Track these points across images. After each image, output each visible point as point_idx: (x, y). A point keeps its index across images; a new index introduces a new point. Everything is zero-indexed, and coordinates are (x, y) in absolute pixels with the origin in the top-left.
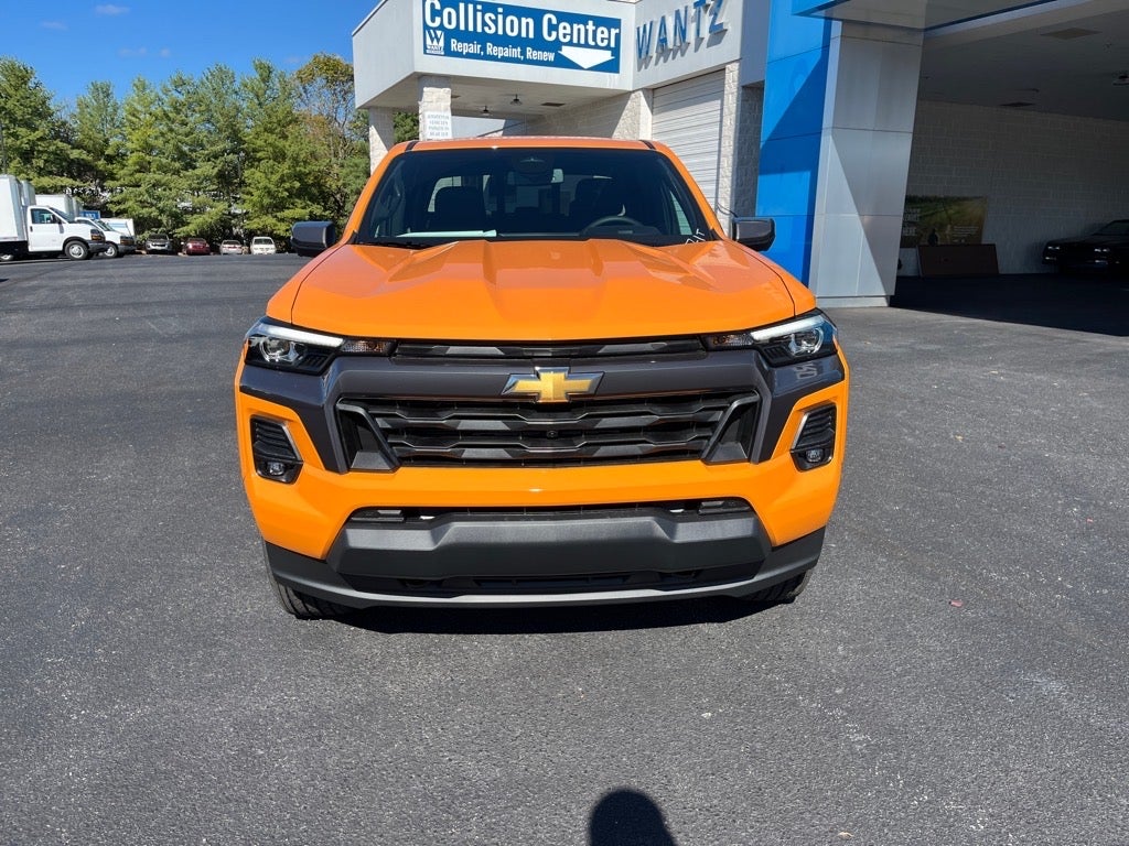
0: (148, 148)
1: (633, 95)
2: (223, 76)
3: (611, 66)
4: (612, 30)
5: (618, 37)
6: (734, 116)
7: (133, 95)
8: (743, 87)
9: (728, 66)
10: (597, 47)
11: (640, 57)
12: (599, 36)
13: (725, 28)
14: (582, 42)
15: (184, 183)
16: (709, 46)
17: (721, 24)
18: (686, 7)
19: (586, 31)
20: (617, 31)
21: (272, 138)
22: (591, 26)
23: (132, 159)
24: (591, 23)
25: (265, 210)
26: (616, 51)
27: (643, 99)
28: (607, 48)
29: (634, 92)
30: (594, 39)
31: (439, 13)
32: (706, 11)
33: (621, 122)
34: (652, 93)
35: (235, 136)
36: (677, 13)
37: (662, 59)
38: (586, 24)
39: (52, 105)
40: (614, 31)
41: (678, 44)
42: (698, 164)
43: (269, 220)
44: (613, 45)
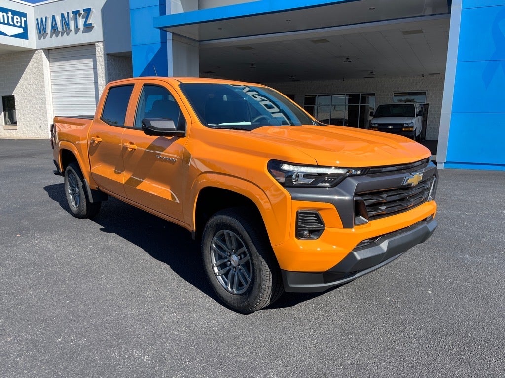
1: (36, 51)
3: (24, 36)
4: (22, 18)
5: (26, 22)
6: (103, 67)
8: (107, 54)
9: (96, 43)
10: (14, 25)
11: (40, 33)
12: (15, 20)
13: (93, 25)
14: (6, 22)
16: (84, 32)
17: (91, 24)
18: (68, 13)
19: (8, 17)
20: (25, 19)
22: (10, 14)
24: (10, 13)
26: (25, 29)
27: (43, 54)
28: (20, 26)
29: (37, 50)
30: (13, 21)
32: (80, 17)
33: (30, 64)
34: (48, 51)
36: (62, 15)
37: (54, 35)
38: (7, 13)
40: (23, 19)
41: (64, 29)
42: (83, 88)
44: (23, 25)
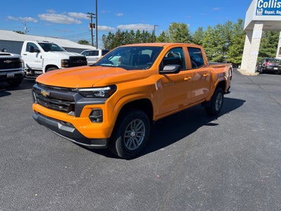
0: (208, 42)
2: (229, 23)
7: (207, 29)
15: (213, 50)
21: (238, 38)
23: (204, 44)
25: (232, 56)
31: (263, 4)
35: (229, 38)
39: (189, 33)
43: (232, 59)
